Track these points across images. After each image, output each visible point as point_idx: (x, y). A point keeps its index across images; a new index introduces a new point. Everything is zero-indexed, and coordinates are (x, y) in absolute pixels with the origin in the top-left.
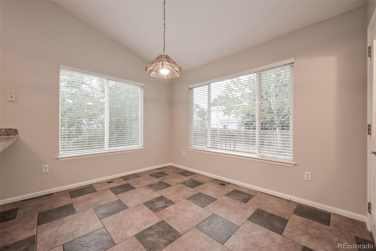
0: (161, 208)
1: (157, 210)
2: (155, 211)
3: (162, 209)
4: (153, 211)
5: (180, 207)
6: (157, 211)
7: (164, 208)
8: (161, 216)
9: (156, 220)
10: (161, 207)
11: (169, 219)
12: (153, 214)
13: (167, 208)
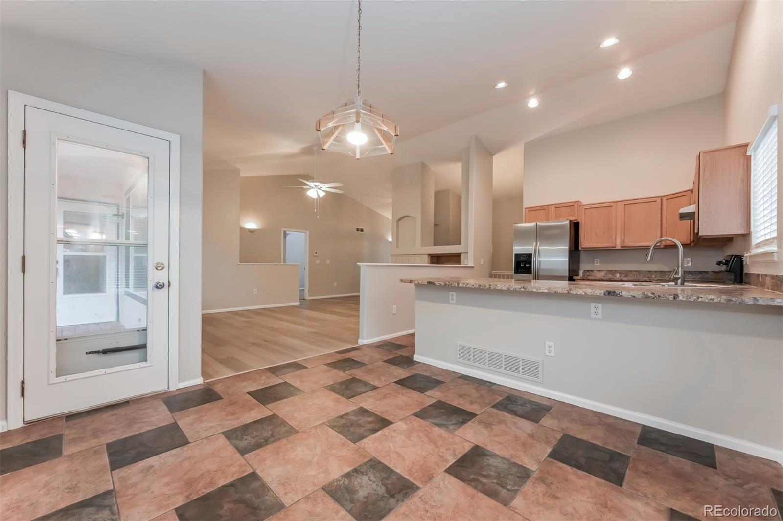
0: (362, 470)
1: (371, 466)
2: (375, 462)
3: (359, 469)
4: (380, 463)
5: (313, 473)
6: (370, 464)
7: (356, 471)
8: (359, 450)
9: (367, 443)
10: (362, 473)
11: (343, 445)
12: (378, 456)
13: (347, 469)
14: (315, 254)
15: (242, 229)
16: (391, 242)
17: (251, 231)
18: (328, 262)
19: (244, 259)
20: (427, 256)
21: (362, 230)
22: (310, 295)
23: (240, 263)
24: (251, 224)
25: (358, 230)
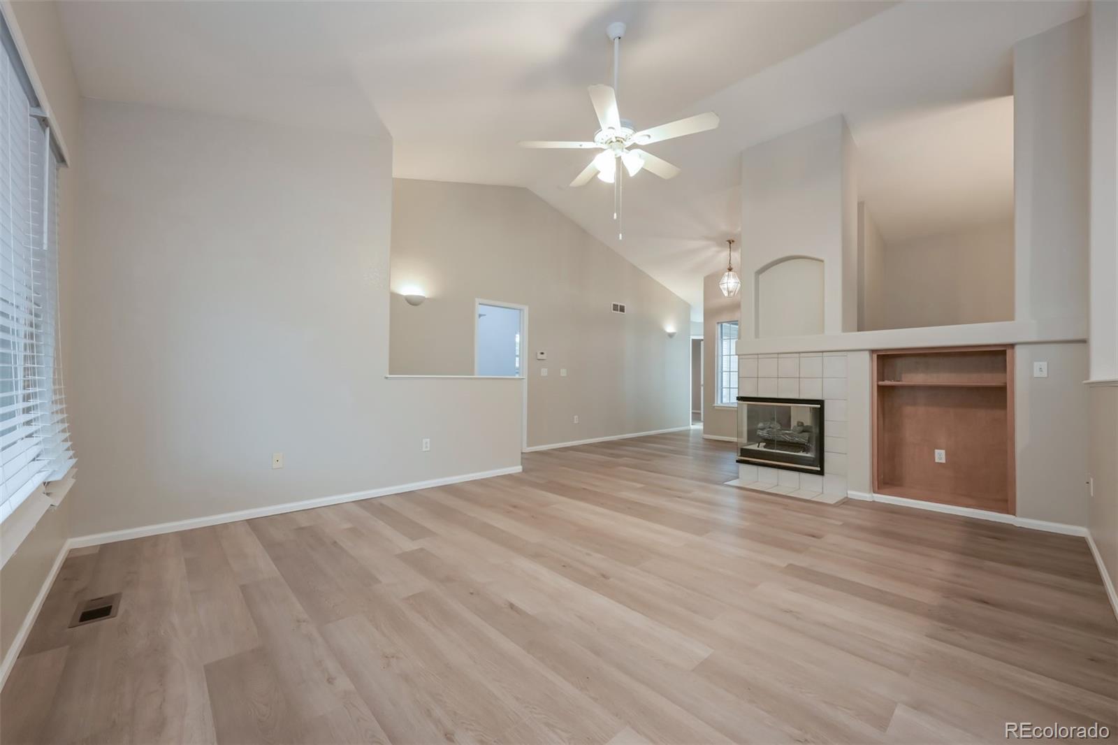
14: (540, 357)
15: (395, 297)
16: (671, 335)
17: (413, 302)
18: (563, 372)
19: (398, 366)
20: (867, 355)
21: (622, 309)
22: (529, 445)
23: (390, 374)
24: (412, 286)
25: (615, 308)
